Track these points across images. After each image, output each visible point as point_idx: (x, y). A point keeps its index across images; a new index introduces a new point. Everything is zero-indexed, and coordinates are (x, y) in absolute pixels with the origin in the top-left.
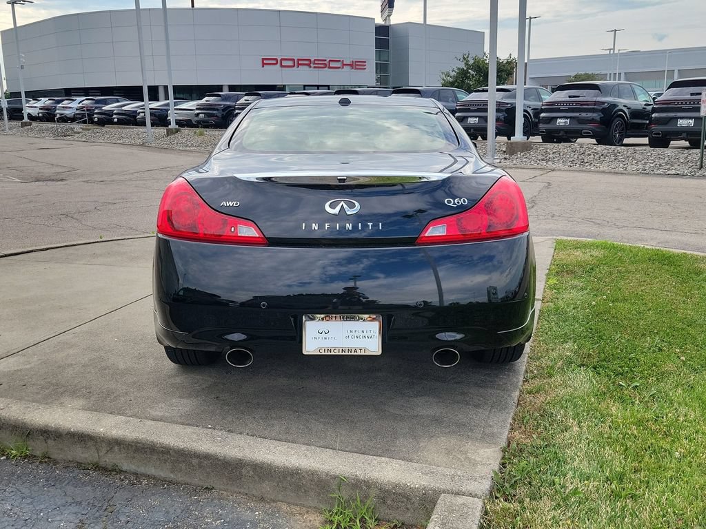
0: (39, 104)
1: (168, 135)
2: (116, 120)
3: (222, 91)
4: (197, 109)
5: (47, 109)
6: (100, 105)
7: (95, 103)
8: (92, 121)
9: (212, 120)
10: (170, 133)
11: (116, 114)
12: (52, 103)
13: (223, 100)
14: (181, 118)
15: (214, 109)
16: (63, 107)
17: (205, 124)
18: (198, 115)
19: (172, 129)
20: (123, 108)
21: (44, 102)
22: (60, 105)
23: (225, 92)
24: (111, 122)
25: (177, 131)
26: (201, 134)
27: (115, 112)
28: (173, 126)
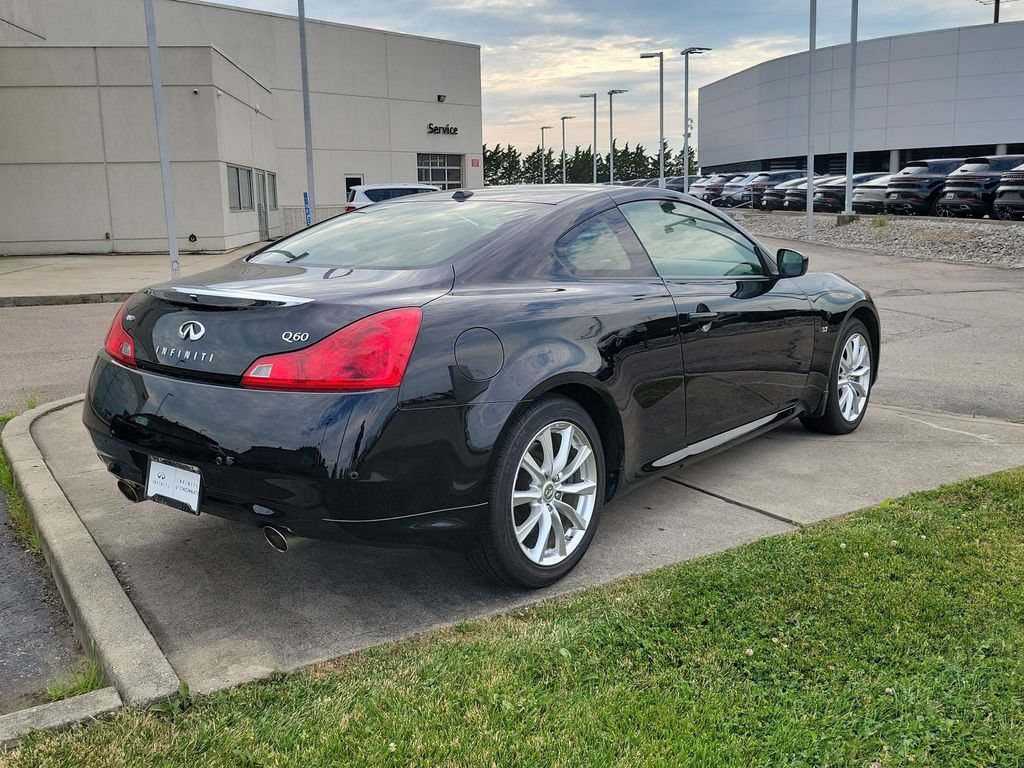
0: (745, 183)
1: (838, 225)
2: (787, 203)
3: (994, 154)
4: (891, 186)
5: (713, 190)
6: (772, 183)
7: (769, 180)
8: (758, 206)
9: (908, 203)
10: (842, 221)
11: (789, 195)
12: (763, 180)
13: (930, 171)
14: (868, 200)
15: (913, 186)
16: (731, 186)
17: (896, 210)
18: (889, 194)
19: (844, 217)
20: (799, 187)
21: (755, 178)
22: (728, 184)
23: (1001, 155)
24: (780, 207)
25: (852, 219)
26: (882, 224)
27: (788, 192)
28: (848, 211)
